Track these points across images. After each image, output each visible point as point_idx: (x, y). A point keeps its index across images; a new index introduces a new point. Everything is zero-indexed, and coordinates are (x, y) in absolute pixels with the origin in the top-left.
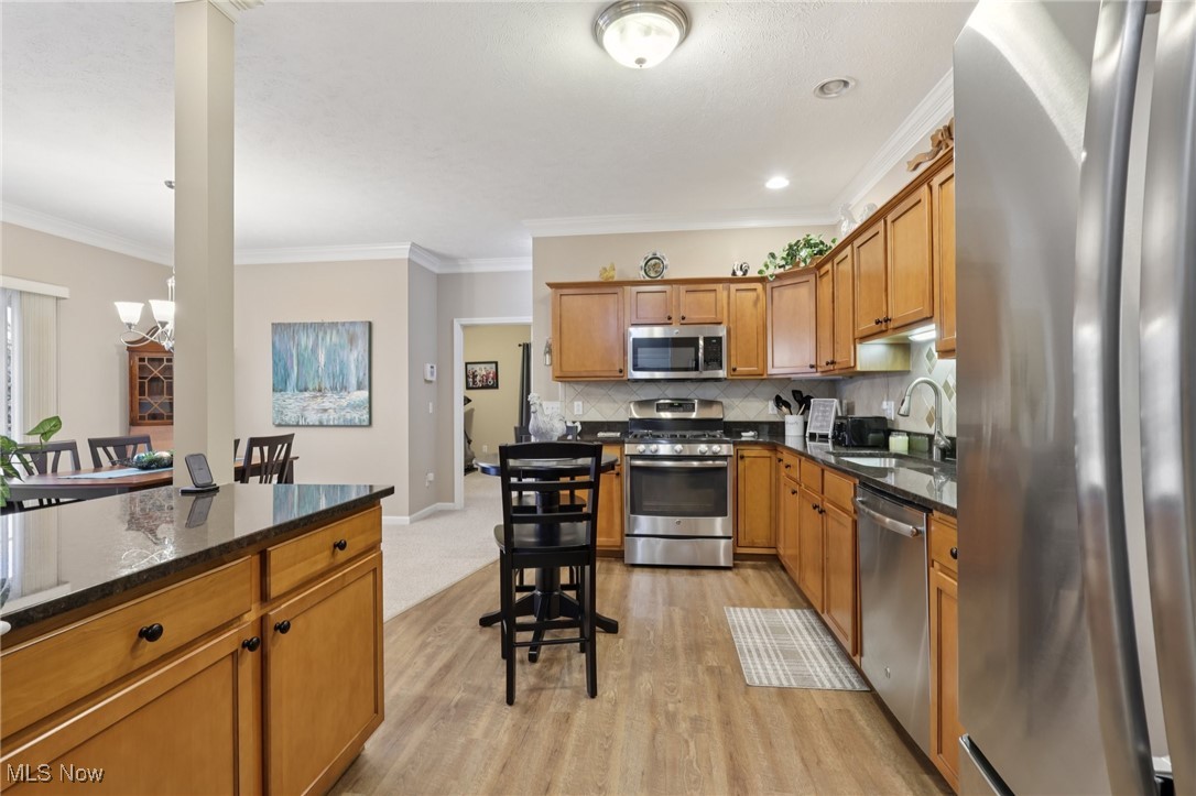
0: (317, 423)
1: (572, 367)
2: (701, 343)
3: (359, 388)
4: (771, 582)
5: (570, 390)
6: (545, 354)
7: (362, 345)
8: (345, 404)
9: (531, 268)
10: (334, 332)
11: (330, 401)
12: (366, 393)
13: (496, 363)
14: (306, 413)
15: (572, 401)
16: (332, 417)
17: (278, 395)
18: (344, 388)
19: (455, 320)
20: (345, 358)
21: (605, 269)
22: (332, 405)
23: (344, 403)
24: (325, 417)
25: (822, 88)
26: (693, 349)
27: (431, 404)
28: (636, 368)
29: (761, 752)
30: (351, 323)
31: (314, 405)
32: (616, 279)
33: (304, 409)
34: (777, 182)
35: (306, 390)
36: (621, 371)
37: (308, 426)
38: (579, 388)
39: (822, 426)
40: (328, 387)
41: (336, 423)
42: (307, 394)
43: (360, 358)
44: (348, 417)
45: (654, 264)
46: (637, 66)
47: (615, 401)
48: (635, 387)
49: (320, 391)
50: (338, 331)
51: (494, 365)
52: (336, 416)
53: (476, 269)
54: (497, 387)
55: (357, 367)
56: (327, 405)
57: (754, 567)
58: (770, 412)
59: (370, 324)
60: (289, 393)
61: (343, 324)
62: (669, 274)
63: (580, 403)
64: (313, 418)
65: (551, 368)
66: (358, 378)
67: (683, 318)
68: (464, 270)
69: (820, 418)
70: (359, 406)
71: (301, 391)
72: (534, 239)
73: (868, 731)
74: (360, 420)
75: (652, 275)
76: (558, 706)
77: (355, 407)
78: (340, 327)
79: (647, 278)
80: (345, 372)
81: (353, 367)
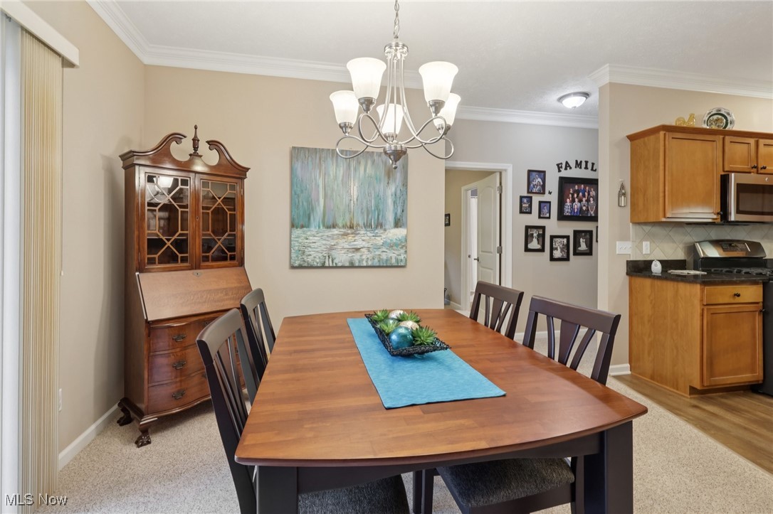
0: (347, 264)
3: (398, 224)
7: (398, 181)
8: (381, 243)
10: (369, 163)
11: (363, 239)
14: (333, 253)
15: (641, 242)
16: (365, 257)
17: (297, 232)
18: (380, 225)
20: (381, 194)
22: (364, 244)
23: (379, 241)
24: (357, 256)
28: (739, 212)
31: (343, 243)
33: (332, 248)
35: (334, 226)
37: (337, 267)
40: (361, 223)
41: (370, 263)
42: (335, 231)
43: (398, 192)
44: (384, 256)
45: (717, 118)
49: (351, 227)
50: (373, 162)
52: (370, 256)
55: (395, 203)
56: (359, 243)
60: (313, 229)
63: (648, 243)
64: (342, 258)
66: (396, 214)
70: (396, 245)
71: (328, 227)
74: (397, 260)
77: (392, 246)
78: (376, 158)
80: (381, 207)
81: (390, 201)
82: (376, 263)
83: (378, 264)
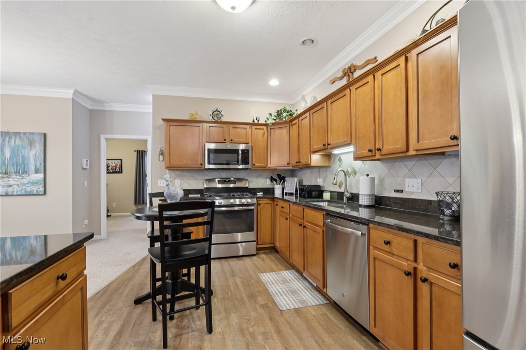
0: (4, 194)
1: (175, 162)
2: (240, 152)
3: (37, 172)
4: (274, 259)
5: (173, 174)
6: (159, 155)
7: (39, 147)
8: (26, 182)
9: (151, 111)
10: (18, 138)
11: (14, 180)
12: (42, 176)
13: (121, 160)
15: (174, 179)
16: (16, 190)
18: (25, 172)
19: (101, 136)
20: (26, 155)
21: (193, 115)
23: (25, 181)
24: (10, 190)
25: (303, 42)
26: (236, 155)
27: (86, 182)
28: (209, 163)
29: (298, 343)
30: (31, 133)
32: (198, 119)
34: (274, 82)
36: (201, 165)
38: (178, 173)
39: (290, 189)
40: (13, 171)
41: (19, 193)
43: (38, 154)
44: (28, 189)
45: (217, 113)
46: (231, 11)
47: (197, 179)
48: (207, 172)
49: (6, 173)
50: (21, 138)
51: (120, 161)
52: (19, 189)
53: (115, 109)
54: (122, 172)
55: (35, 160)
56: (11, 182)
57: (265, 253)
58: (268, 184)
59: (45, 135)
61: (25, 134)
62: (224, 119)
63: (179, 180)
65: (164, 162)
66: (36, 166)
67: (232, 140)
68: (107, 108)
69: (290, 186)
70: (37, 183)
72: (154, 96)
73: (336, 321)
74: (37, 191)
75: (216, 119)
76: (193, 343)
77: (33, 183)
78: (22, 135)
79: (213, 120)
80: (26, 162)
81: (32, 159)
82: (23, 193)
83: (24, 194)
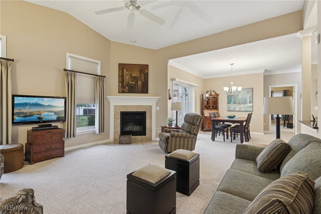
3: (250, 103)
7: (250, 93)
11: (242, 106)
14: (236, 108)
16: (243, 109)
17: (229, 104)
18: (246, 103)
19: (270, 87)
20: (246, 97)
22: (242, 107)
23: (246, 106)
24: (241, 109)
30: (248, 88)
31: (238, 107)
33: (235, 107)
35: (236, 103)
37: (236, 111)
40: (241, 103)
41: (244, 111)
42: (236, 104)
43: (250, 96)
44: (247, 109)
49: (239, 103)
50: (244, 90)
52: (244, 109)
56: (241, 107)
59: (253, 89)
60: (232, 104)
61: (246, 89)
64: (237, 109)
66: (250, 101)
71: (235, 104)
74: (250, 110)
77: (249, 107)
80: (246, 99)
81: (248, 98)
82: (245, 111)
